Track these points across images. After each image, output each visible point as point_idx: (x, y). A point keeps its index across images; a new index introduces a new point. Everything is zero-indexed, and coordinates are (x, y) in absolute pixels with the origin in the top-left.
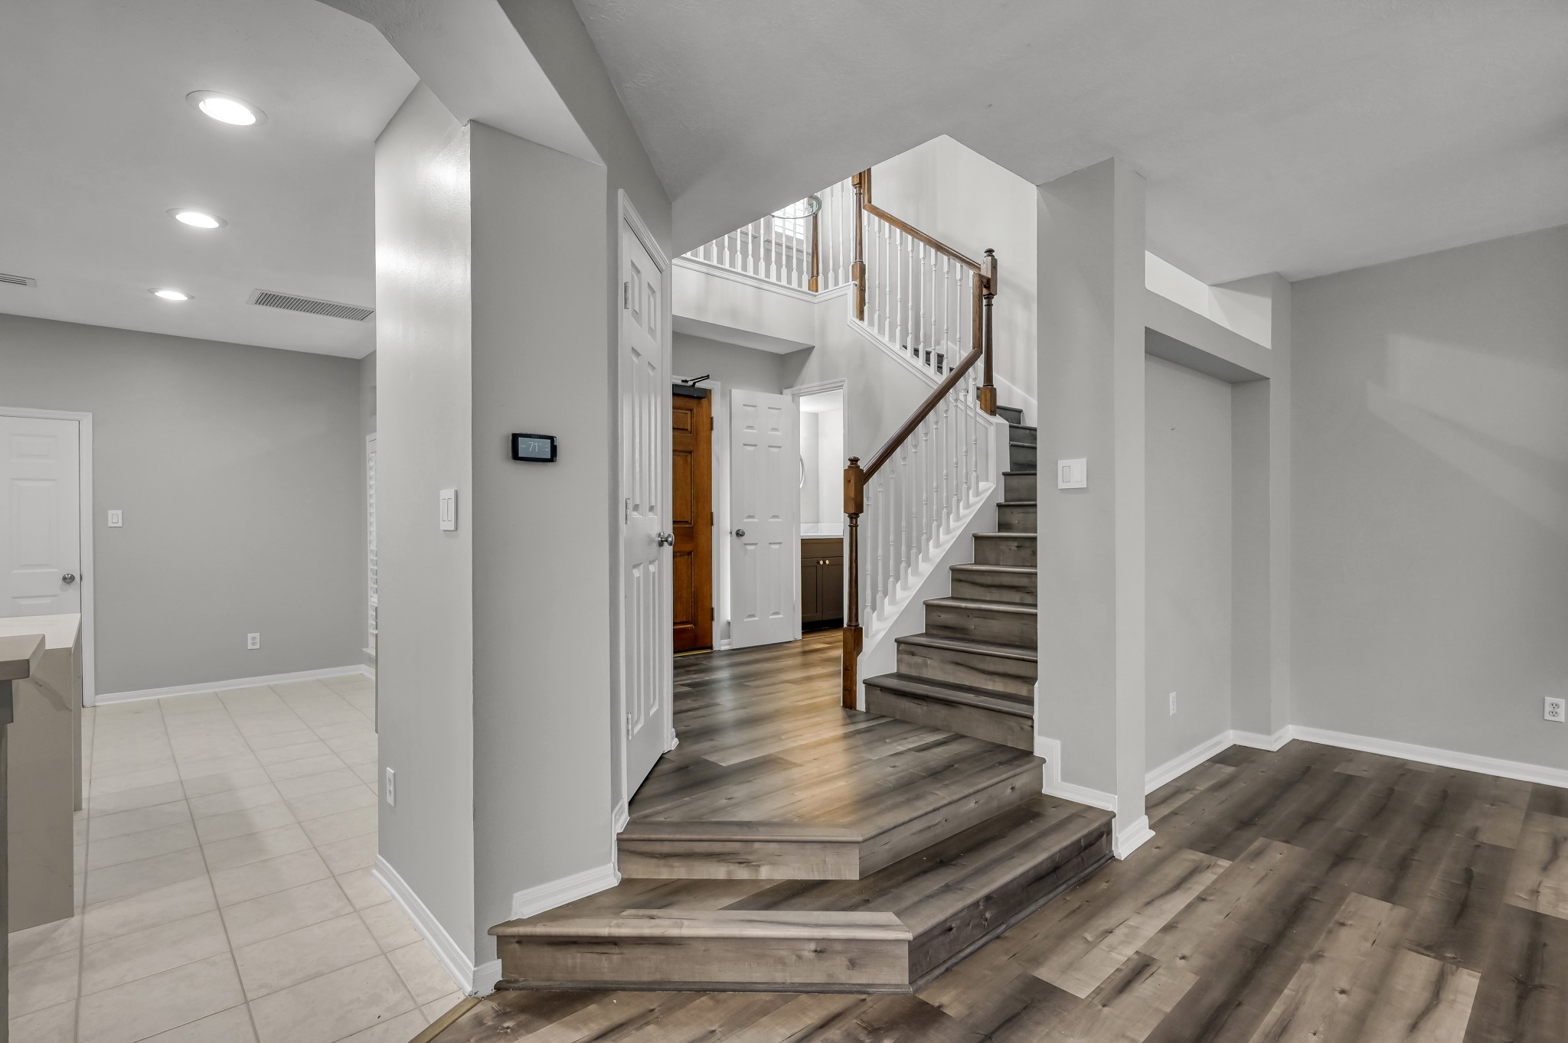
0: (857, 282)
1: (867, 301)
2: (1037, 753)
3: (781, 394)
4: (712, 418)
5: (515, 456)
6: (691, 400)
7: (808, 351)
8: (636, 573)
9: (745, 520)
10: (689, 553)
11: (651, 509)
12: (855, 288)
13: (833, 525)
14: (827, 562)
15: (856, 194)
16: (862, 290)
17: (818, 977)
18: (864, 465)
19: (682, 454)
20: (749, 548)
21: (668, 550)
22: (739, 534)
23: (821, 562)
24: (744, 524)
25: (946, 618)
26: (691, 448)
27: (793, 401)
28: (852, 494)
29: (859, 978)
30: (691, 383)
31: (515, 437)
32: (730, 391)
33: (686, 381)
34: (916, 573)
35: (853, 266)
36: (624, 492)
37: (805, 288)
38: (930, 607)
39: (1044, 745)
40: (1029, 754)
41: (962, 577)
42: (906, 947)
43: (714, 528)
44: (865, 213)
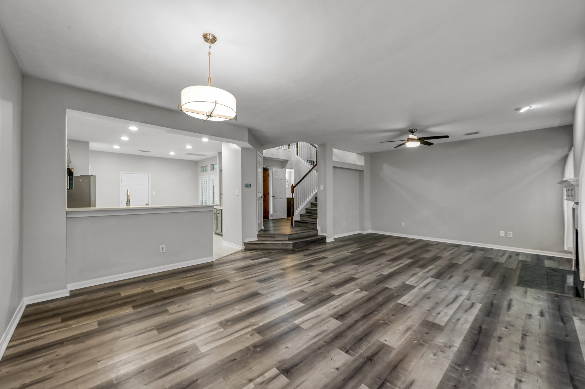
0: (297, 148)
1: (298, 152)
2: (318, 229)
3: (282, 169)
4: (269, 174)
5: (246, 187)
7: (288, 161)
8: (259, 201)
11: (261, 192)
13: (289, 196)
16: (298, 150)
17: (282, 248)
18: (294, 185)
20: (276, 199)
21: (263, 198)
22: (274, 197)
23: (289, 202)
24: (275, 195)
25: (309, 211)
27: (285, 170)
28: (292, 190)
29: (287, 248)
30: (265, 168)
31: (246, 184)
32: (272, 169)
34: (304, 203)
35: (296, 145)
36: (258, 191)
37: (287, 148)
38: (306, 209)
39: (319, 228)
40: (316, 229)
41: (312, 204)
42: (292, 244)
43: (269, 196)
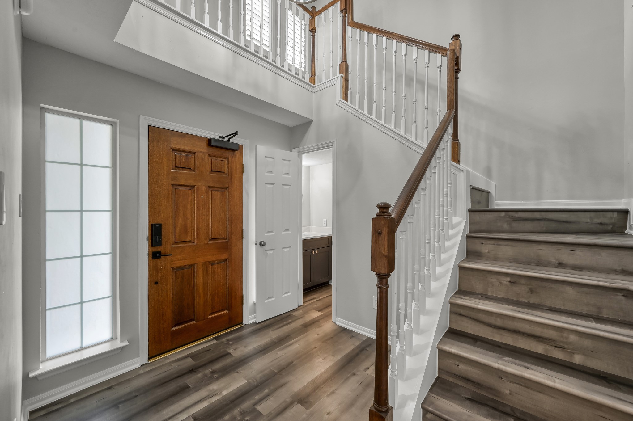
0: (343, 75)
1: (350, 87)
3: (291, 151)
4: (243, 165)
6: (227, 152)
7: (308, 123)
9: (266, 234)
10: (225, 260)
12: (342, 79)
14: (317, 252)
15: (343, 17)
16: (346, 81)
19: (220, 189)
20: (269, 252)
22: (262, 244)
23: (313, 252)
24: (265, 236)
26: (227, 186)
27: (298, 156)
30: (226, 139)
32: (256, 146)
33: (223, 138)
35: (340, 65)
37: (307, 80)
43: (244, 241)
44: (349, 29)
